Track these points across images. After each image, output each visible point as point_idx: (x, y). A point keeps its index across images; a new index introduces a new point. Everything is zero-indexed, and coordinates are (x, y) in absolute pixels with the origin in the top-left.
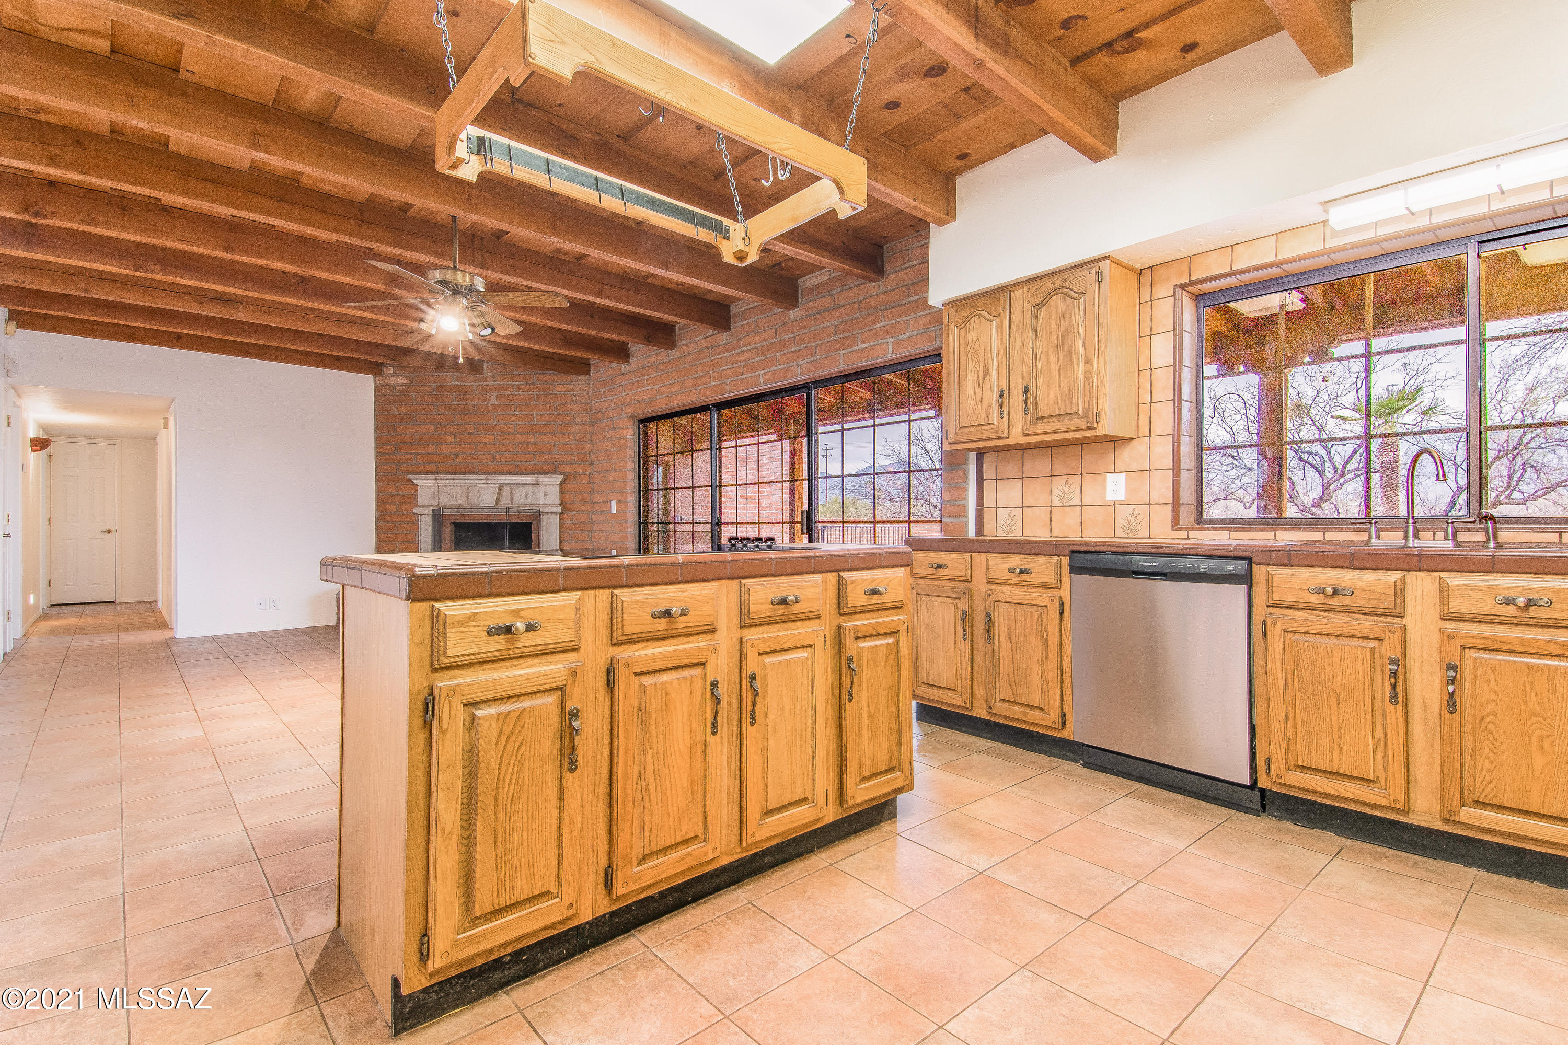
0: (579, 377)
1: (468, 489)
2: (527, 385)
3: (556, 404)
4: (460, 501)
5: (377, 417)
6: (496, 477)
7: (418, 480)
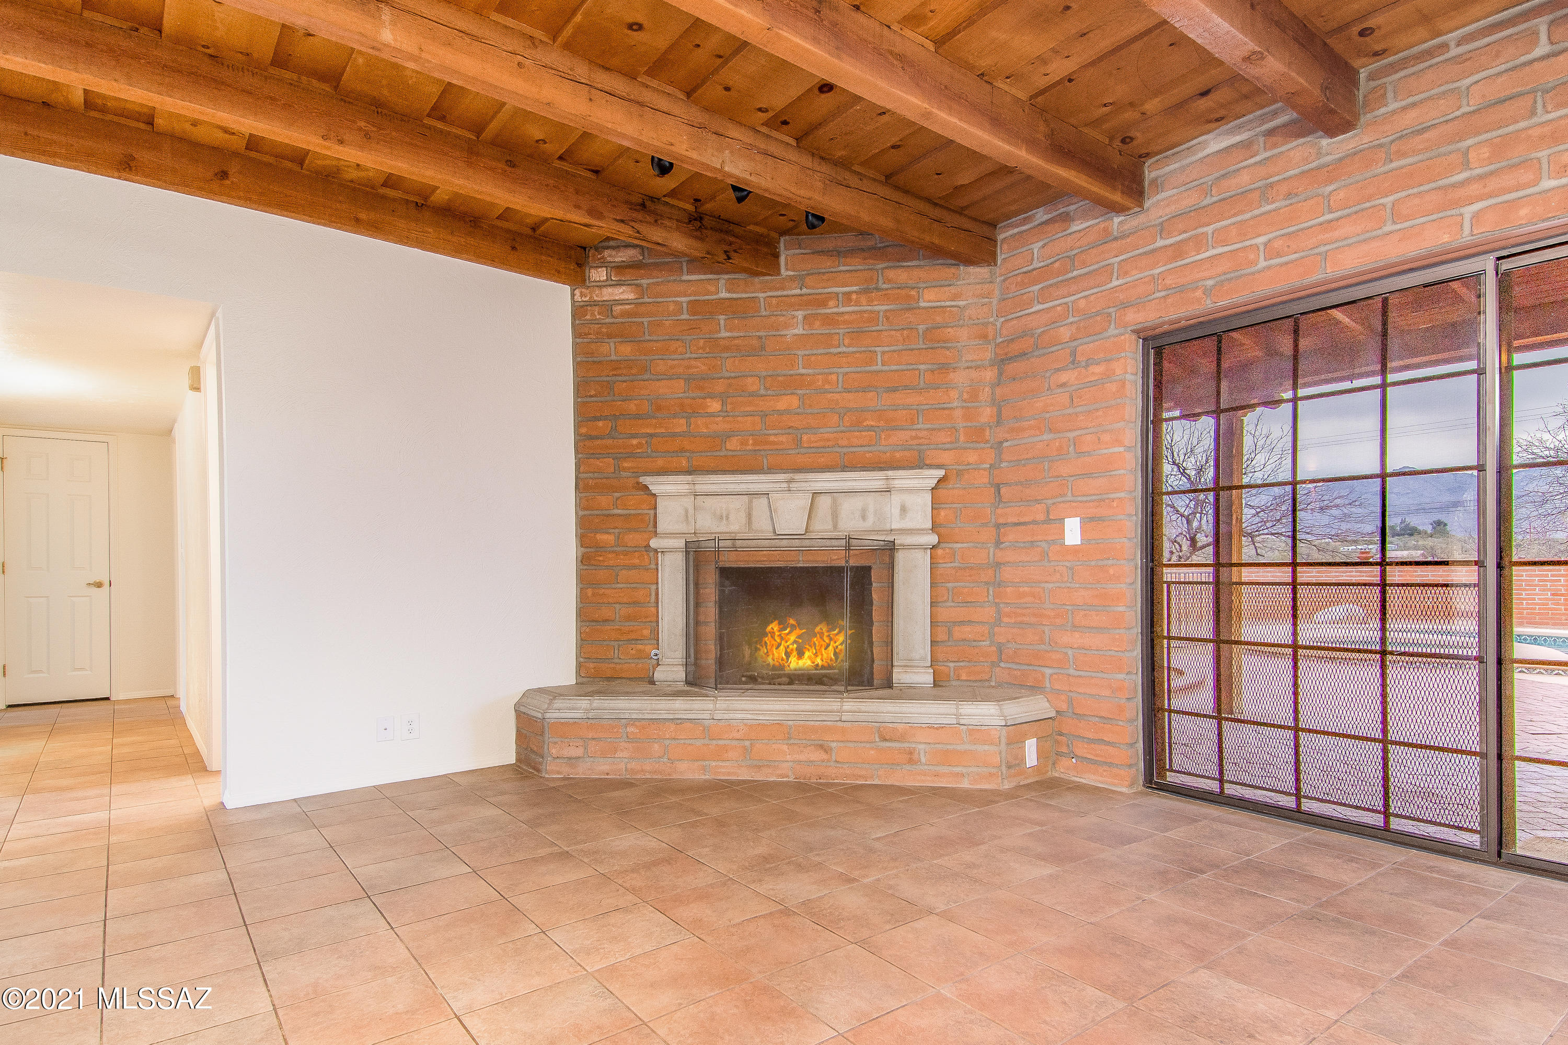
0: (971, 269)
1: (750, 502)
2: (866, 291)
3: (921, 328)
4: (735, 525)
5: (577, 365)
6: (811, 476)
7: (660, 485)
